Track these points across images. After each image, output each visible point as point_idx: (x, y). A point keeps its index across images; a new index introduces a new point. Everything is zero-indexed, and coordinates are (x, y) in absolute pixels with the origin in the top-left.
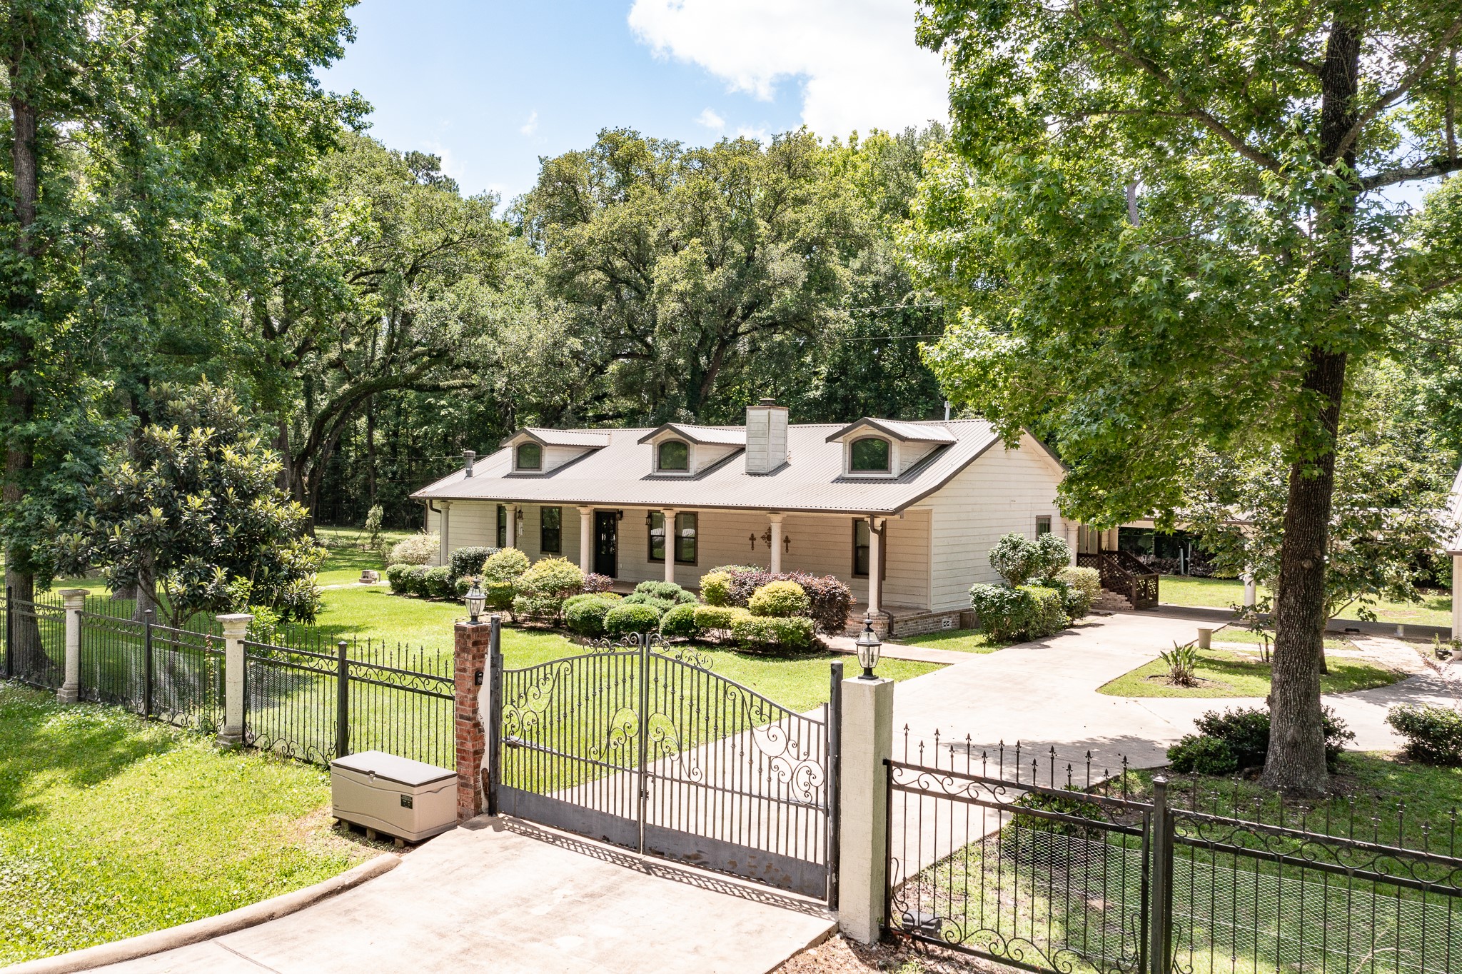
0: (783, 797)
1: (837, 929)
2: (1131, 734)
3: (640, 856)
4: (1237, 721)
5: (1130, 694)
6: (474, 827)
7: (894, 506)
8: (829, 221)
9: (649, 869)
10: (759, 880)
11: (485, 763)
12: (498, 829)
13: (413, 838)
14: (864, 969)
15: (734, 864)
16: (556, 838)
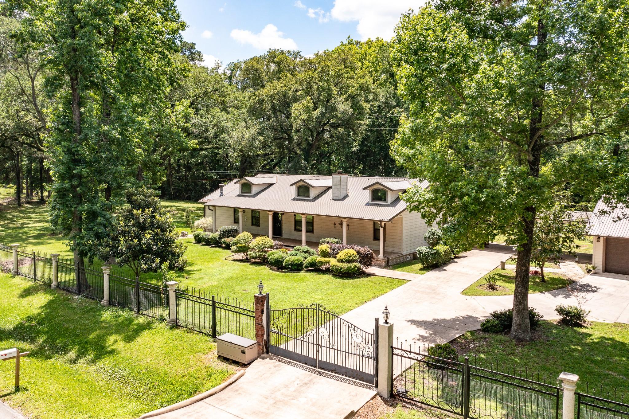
0: (361, 354)
1: (378, 394)
2: (470, 314)
3: (317, 369)
4: (503, 315)
5: (472, 295)
6: (263, 358)
7: (389, 219)
8: (361, 88)
9: (320, 374)
10: (354, 378)
11: (265, 337)
12: (271, 359)
13: (246, 363)
14: (386, 406)
15: (346, 373)
16: (290, 362)
